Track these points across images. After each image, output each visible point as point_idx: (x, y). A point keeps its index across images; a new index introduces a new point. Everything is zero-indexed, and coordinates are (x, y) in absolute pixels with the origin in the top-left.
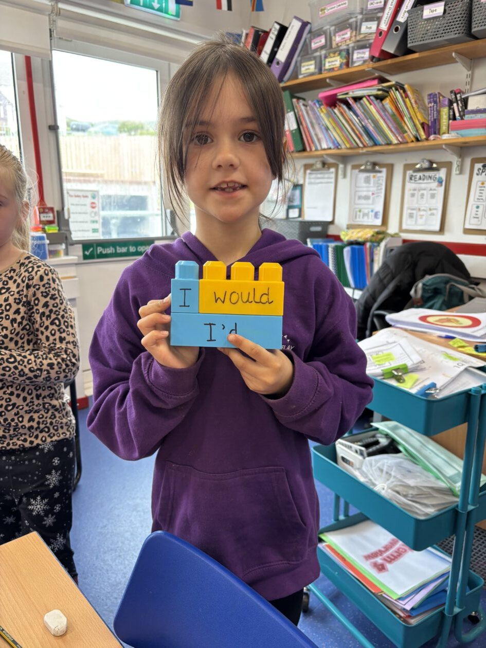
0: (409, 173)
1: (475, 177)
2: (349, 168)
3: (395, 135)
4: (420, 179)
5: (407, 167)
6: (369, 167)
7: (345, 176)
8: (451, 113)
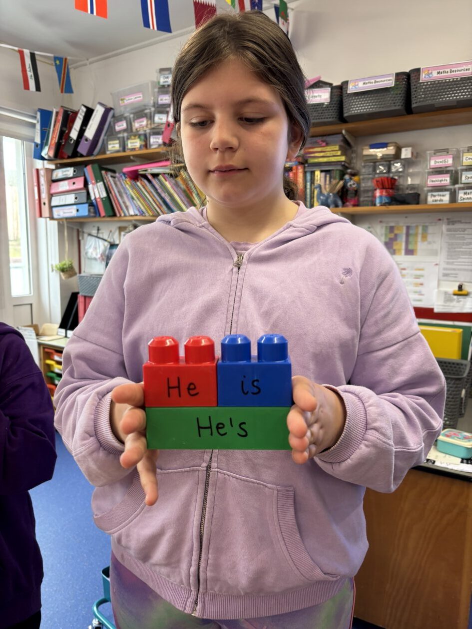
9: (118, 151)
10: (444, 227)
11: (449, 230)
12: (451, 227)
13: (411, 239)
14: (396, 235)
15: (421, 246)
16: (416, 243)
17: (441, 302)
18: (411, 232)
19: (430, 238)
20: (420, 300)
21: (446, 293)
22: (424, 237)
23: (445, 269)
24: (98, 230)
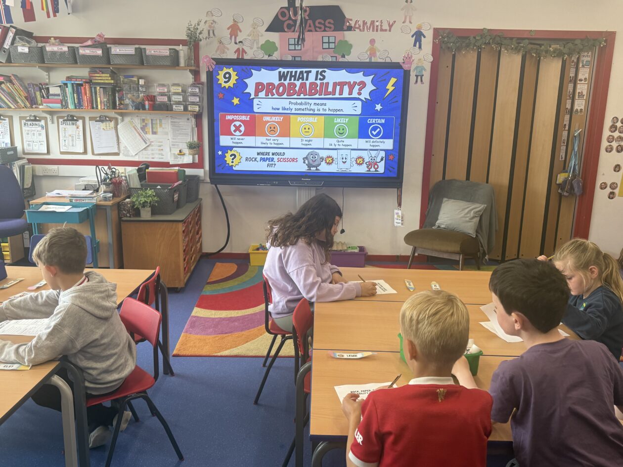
0: (23, 121)
1: (61, 126)
3: (12, 104)
4: (30, 125)
5: (21, 118)
8: (42, 94)
10: (170, 120)
11: (171, 122)
12: (172, 120)
13: (154, 126)
14: (146, 124)
15: (159, 130)
16: (157, 128)
17: (173, 159)
18: (154, 122)
19: (163, 126)
20: (162, 158)
21: (174, 154)
22: (161, 126)
23: (172, 142)
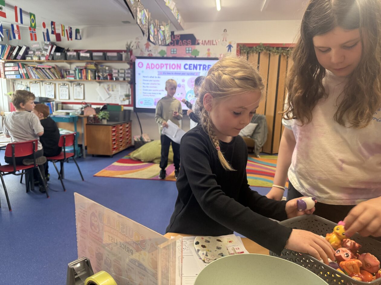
1: (74, 88)
2: (44, 83)
3: (54, 77)
4: (62, 87)
6: (49, 84)
7: (43, 85)
8: (67, 74)
9: (30, 60)
10: (119, 85)
14: (110, 87)
16: (114, 89)
18: (113, 86)
19: (117, 88)
20: (116, 102)
21: (121, 100)
23: (120, 95)
24: (22, 82)
